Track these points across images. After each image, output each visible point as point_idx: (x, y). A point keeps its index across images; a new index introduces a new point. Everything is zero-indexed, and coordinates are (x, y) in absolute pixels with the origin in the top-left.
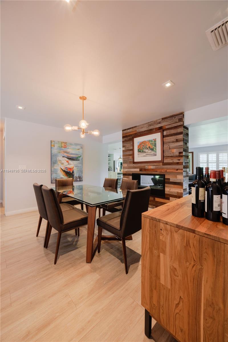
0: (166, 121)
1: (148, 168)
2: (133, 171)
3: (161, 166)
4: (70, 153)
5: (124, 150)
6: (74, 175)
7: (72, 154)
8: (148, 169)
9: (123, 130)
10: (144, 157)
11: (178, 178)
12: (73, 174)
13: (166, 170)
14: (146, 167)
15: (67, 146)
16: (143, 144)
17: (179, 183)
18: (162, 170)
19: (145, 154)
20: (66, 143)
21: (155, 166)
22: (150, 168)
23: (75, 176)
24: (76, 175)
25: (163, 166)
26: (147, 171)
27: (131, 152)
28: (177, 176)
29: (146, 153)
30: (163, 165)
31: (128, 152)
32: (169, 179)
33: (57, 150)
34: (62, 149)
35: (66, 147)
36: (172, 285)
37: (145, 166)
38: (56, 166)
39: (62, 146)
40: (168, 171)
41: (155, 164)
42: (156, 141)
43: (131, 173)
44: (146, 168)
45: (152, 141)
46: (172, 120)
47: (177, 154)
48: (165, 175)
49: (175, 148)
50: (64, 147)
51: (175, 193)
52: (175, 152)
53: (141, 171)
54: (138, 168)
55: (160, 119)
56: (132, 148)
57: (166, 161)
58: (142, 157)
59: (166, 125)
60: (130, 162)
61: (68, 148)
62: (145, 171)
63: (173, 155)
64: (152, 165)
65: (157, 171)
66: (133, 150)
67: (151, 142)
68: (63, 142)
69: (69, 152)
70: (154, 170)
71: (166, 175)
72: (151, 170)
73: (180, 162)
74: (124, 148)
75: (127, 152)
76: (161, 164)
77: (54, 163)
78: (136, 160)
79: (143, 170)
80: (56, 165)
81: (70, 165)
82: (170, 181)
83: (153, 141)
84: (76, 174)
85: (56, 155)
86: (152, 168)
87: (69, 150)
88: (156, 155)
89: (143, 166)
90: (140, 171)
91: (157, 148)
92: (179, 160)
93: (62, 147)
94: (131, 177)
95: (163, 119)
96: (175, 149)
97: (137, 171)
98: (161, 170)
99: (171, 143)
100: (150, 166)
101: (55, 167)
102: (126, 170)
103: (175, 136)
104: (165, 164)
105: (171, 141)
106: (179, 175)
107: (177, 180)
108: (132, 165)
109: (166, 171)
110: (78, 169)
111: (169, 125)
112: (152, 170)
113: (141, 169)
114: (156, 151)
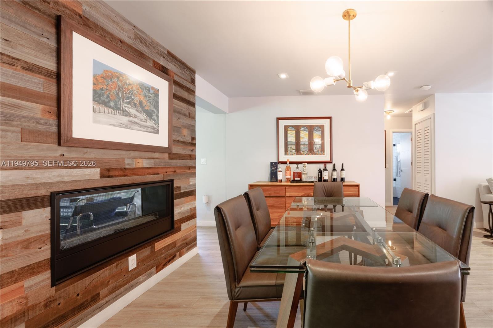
0: (175, 64)
1: (135, 167)
8: (134, 169)
10: (120, 126)
13: (173, 170)
14: (127, 161)
16: (119, 84)
18: (169, 170)
19: (125, 119)
21: (152, 161)
22: (140, 165)
25: (172, 161)
26: (132, 175)
29: (131, 119)
30: (170, 158)
32: (179, 188)
37: (124, 160)
40: (178, 171)
41: (154, 155)
42: (158, 95)
44: (127, 167)
45: (149, 90)
47: (190, 140)
48: (172, 181)
49: (188, 128)
51: (187, 211)
52: (187, 134)
53: (109, 177)
57: (175, 150)
58: (113, 126)
59: (175, 74)
62: (125, 176)
63: (184, 140)
64: (145, 158)
65: (158, 174)
67: (146, 92)
70: (150, 171)
71: (174, 181)
72: (144, 171)
73: (193, 155)
76: (166, 155)
79: (117, 173)
82: (182, 191)
83: (152, 92)
86: (146, 165)
88: (157, 132)
89: (117, 160)
90: (102, 176)
92: (192, 151)
97: (87, 178)
98: (165, 170)
100: (140, 160)
103: (188, 106)
104: (173, 157)
105: (182, 111)
106: (191, 177)
107: (190, 185)
109: (175, 171)
111: (180, 76)
112: (146, 171)
113: (109, 170)
114: (158, 120)
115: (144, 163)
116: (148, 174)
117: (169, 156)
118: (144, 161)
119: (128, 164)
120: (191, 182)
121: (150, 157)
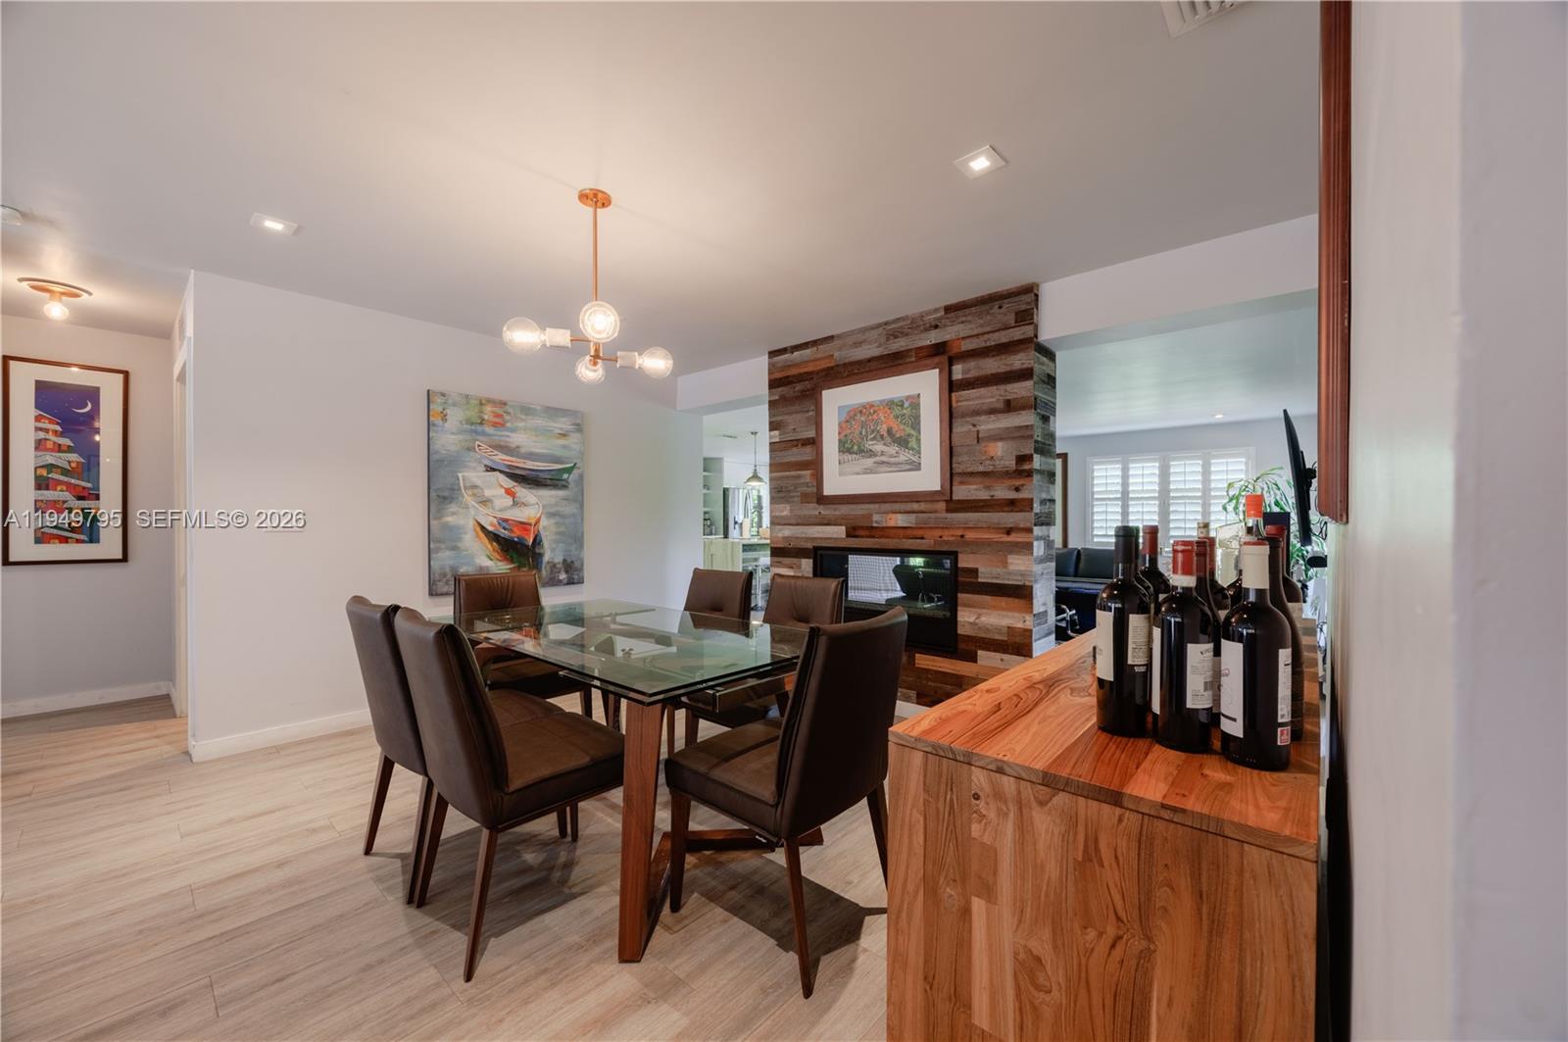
0: (964, 319)
1: (884, 525)
2: (817, 535)
3: (938, 515)
4: (523, 450)
5: (777, 440)
6: (541, 555)
7: (531, 456)
8: (882, 528)
9: (773, 354)
10: (865, 473)
11: (1011, 568)
12: (537, 551)
13: (960, 533)
14: (876, 517)
15: (507, 417)
16: (863, 419)
17: (1018, 587)
18: (946, 532)
19: (869, 462)
20: (505, 404)
21: (912, 516)
22: (892, 524)
23: (546, 558)
24: (551, 553)
25: (949, 515)
26: (881, 536)
27: (806, 454)
28: (1010, 561)
29: (877, 459)
30: (948, 510)
31: (795, 450)
32: (974, 572)
33: (461, 437)
34: (484, 434)
35: (503, 425)
36: (1022, 1029)
37: (871, 515)
38: (453, 514)
39: (486, 417)
40: (970, 535)
41: (915, 506)
42: (919, 405)
43: (810, 545)
44: (875, 525)
45: (902, 406)
46: (989, 317)
47: (1011, 464)
48: (955, 553)
49: (1000, 439)
50: (495, 425)
51: (998, 630)
52: (999, 454)
53: (855, 536)
54: (841, 525)
55: (936, 310)
56: (811, 434)
57: (962, 492)
58: (858, 474)
59: (963, 338)
60: (805, 498)
61: (513, 430)
62: (873, 537)
63: (991, 468)
64: (900, 513)
65: (922, 538)
66: (815, 442)
67: (897, 411)
68: (490, 401)
69: (518, 447)
70: (909, 532)
71: (960, 556)
72: (895, 531)
73: (1023, 500)
74: (777, 433)
75: (789, 452)
76: (942, 505)
77: (445, 498)
78: (830, 488)
79: (862, 533)
80: (453, 508)
81: (523, 508)
82: (980, 580)
83: (906, 405)
84: (553, 550)
85: (453, 462)
86: (901, 524)
87: (519, 439)
88: (917, 467)
89: (863, 516)
90: (849, 535)
91: (922, 437)
92: (1017, 489)
93: (481, 423)
94: (807, 565)
95: (948, 309)
96: (1000, 444)
97: (835, 536)
98: (938, 533)
99: (983, 418)
100: (893, 516)
101: (450, 519)
102: (787, 532)
103: (1002, 387)
104: (954, 506)
105: (985, 407)
106: (1018, 553)
107: (1010, 574)
108: (813, 510)
109: (962, 536)
110: (562, 529)
111: (977, 335)
112: (901, 532)
113: (854, 528)
114: (920, 447)
115: (900, 520)
116: (905, 538)
117: (947, 506)
118: (899, 516)
119: (877, 522)
120: (1011, 564)
121: (908, 509)
